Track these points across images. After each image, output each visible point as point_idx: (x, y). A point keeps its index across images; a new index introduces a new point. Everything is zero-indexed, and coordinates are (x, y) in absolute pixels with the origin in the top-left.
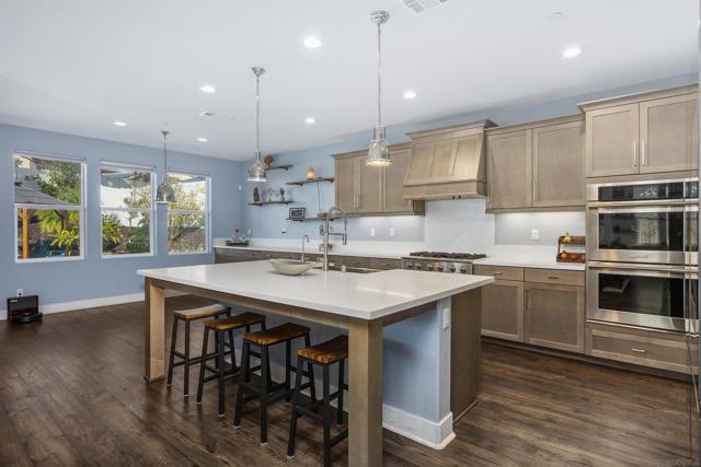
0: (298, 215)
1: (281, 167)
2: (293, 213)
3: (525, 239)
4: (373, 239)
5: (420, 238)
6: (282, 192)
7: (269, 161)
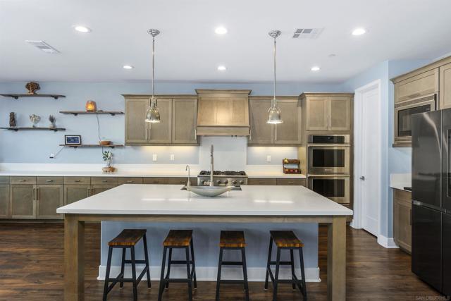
0: (73, 142)
1: (52, 96)
2: (69, 140)
3: (263, 161)
4: (155, 162)
5: (195, 161)
6: (52, 120)
7: (33, 87)
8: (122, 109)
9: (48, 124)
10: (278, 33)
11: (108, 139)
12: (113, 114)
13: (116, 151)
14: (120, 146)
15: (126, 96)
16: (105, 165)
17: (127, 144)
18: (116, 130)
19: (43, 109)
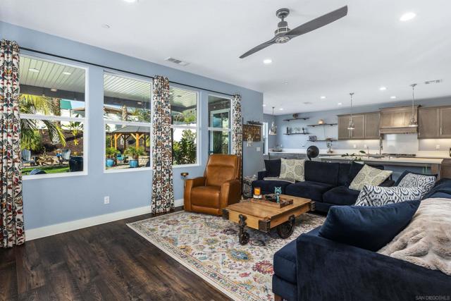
0: (313, 139)
2: (311, 138)
4: (355, 149)
6: (303, 129)
7: (296, 116)
8: (336, 122)
9: (302, 132)
10: (415, 85)
11: (329, 137)
12: (332, 125)
13: (333, 143)
14: (335, 141)
15: (338, 116)
16: (328, 150)
17: (339, 139)
18: (333, 132)
19: (300, 125)
